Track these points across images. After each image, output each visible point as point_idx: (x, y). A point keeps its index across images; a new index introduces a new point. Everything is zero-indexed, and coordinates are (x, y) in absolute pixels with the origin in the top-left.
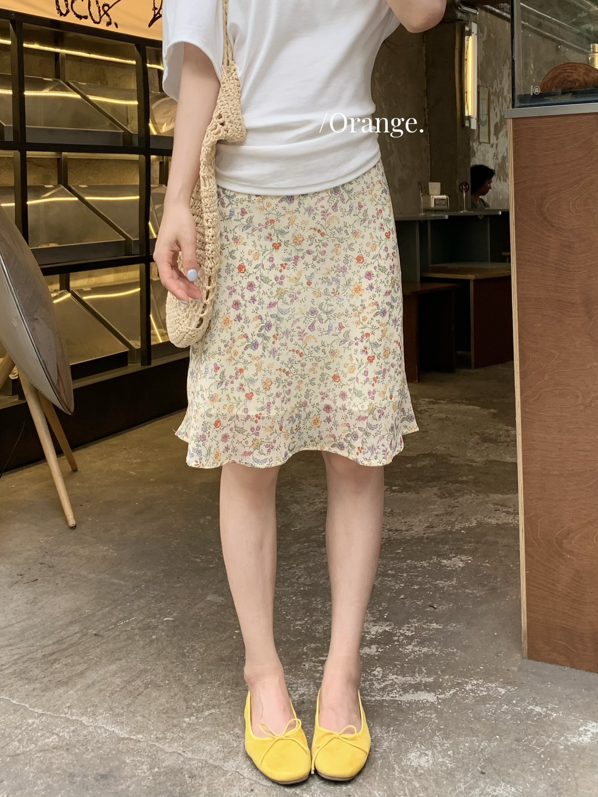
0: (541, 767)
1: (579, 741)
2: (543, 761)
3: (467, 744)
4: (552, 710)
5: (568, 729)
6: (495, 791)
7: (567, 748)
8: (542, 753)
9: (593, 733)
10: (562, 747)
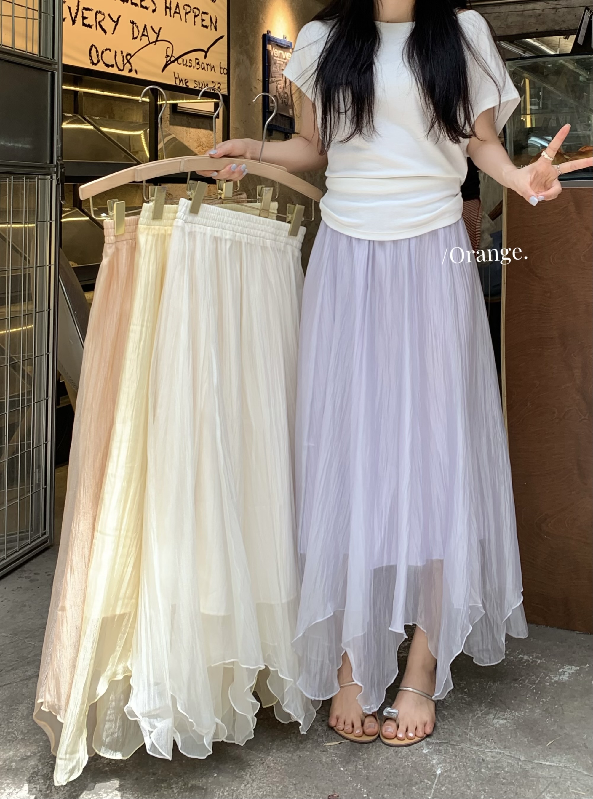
0: (535, 698)
1: (559, 679)
2: (536, 693)
3: (477, 684)
4: (536, 657)
5: (551, 671)
6: (504, 715)
7: (552, 684)
8: (534, 689)
9: (569, 673)
10: (548, 684)
